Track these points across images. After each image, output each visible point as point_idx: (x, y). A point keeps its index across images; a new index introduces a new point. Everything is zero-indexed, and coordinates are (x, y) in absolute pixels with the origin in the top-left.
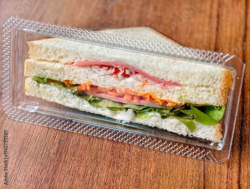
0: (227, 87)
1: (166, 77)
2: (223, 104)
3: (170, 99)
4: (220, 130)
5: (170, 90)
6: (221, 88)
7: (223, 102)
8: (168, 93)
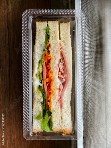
0: (64, 132)
1: (64, 101)
2: (54, 131)
3: (53, 104)
4: (39, 132)
5: (58, 103)
6: (63, 129)
7: (55, 131)
8: (55, 102)
